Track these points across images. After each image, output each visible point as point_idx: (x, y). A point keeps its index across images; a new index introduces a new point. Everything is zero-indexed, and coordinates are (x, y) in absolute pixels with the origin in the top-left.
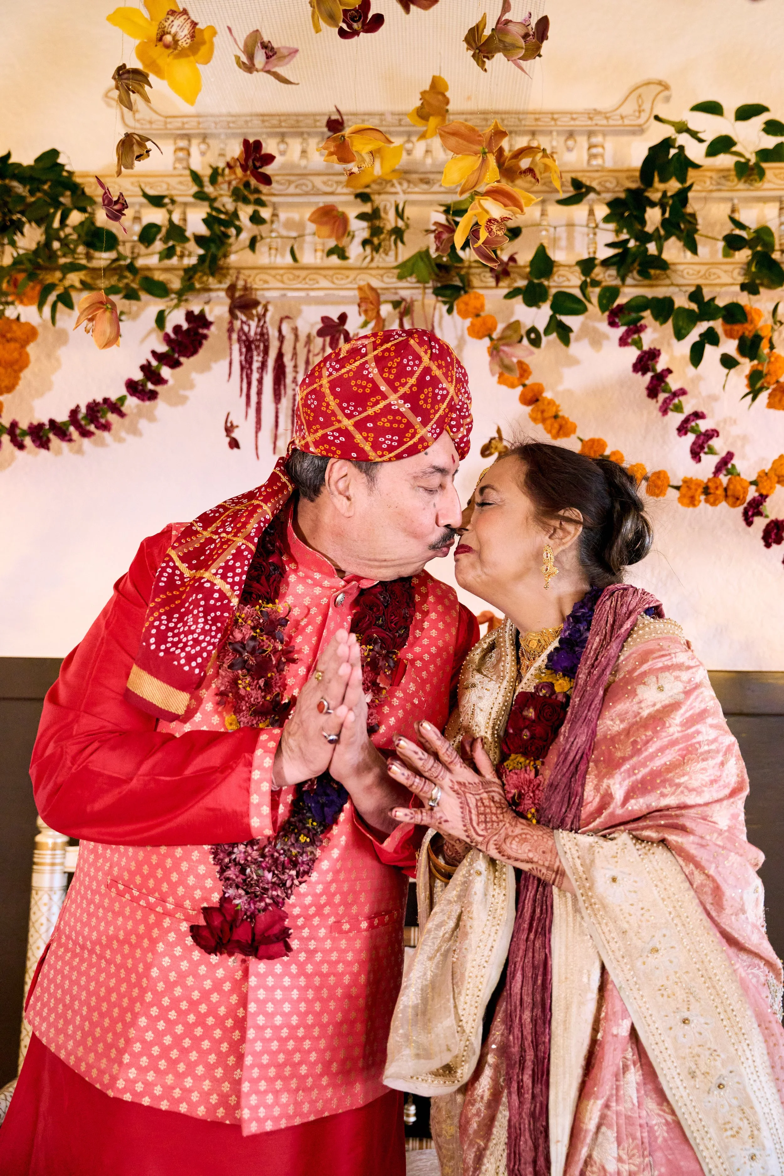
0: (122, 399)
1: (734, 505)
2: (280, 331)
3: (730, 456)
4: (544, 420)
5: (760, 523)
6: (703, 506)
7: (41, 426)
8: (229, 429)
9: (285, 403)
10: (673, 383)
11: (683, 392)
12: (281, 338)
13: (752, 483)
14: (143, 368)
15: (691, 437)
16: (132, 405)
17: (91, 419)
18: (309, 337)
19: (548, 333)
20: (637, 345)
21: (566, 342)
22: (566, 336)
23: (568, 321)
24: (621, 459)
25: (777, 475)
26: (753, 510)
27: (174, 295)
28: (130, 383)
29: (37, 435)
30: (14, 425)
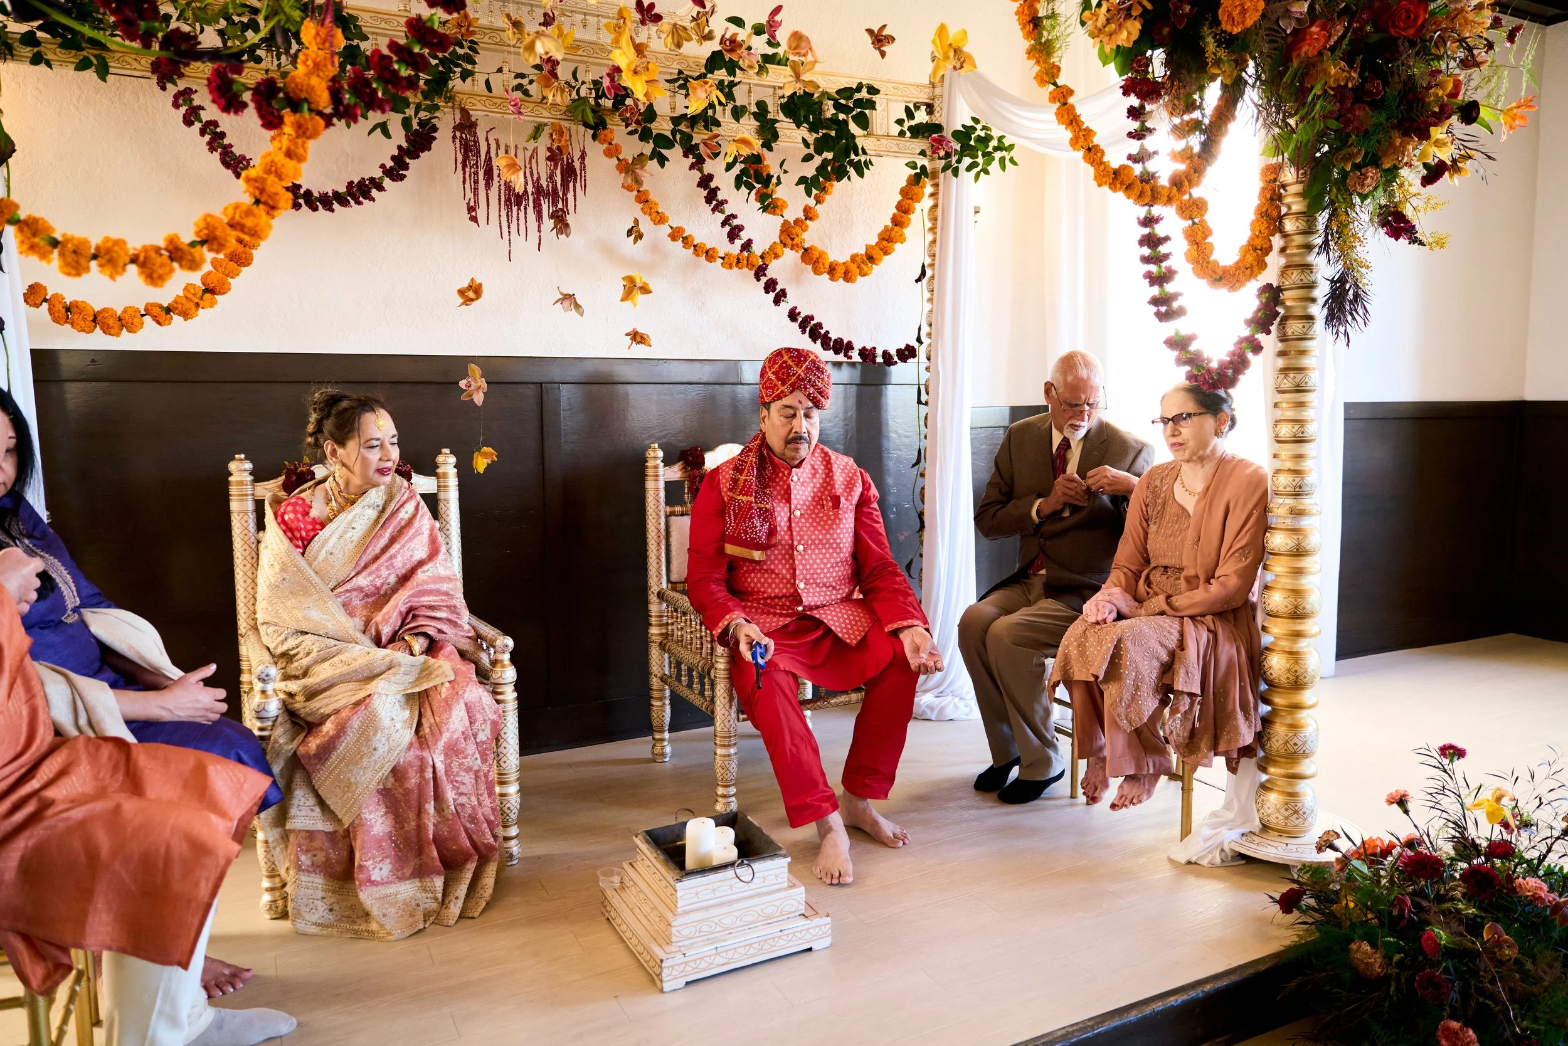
0: (381, 178)
1: (750, 269)
2: (487, 140)
3: (749, 241)
4: (650, 215)
5: (764, 280)
6: (735, 269)
7: (327, 195)
8: (469, 209)
10: (720, 196)
11: (726, 202)
12: (489, 145)
13: (760, 257)
14: (393, 158)
15: (728, 228)
16: (387, 182)
17: (361, 191)
18: (507, 147)
19: (651, 158)
20: (701, 170)
21: (662, 165)
22: (662, 160)
23: (664, 152)
24: (693, 240)
25: (773, 253)
26: (760, 272)
27: (413, 106)
28: (384, 166)
29: (326, 201)
30: (308, 192)
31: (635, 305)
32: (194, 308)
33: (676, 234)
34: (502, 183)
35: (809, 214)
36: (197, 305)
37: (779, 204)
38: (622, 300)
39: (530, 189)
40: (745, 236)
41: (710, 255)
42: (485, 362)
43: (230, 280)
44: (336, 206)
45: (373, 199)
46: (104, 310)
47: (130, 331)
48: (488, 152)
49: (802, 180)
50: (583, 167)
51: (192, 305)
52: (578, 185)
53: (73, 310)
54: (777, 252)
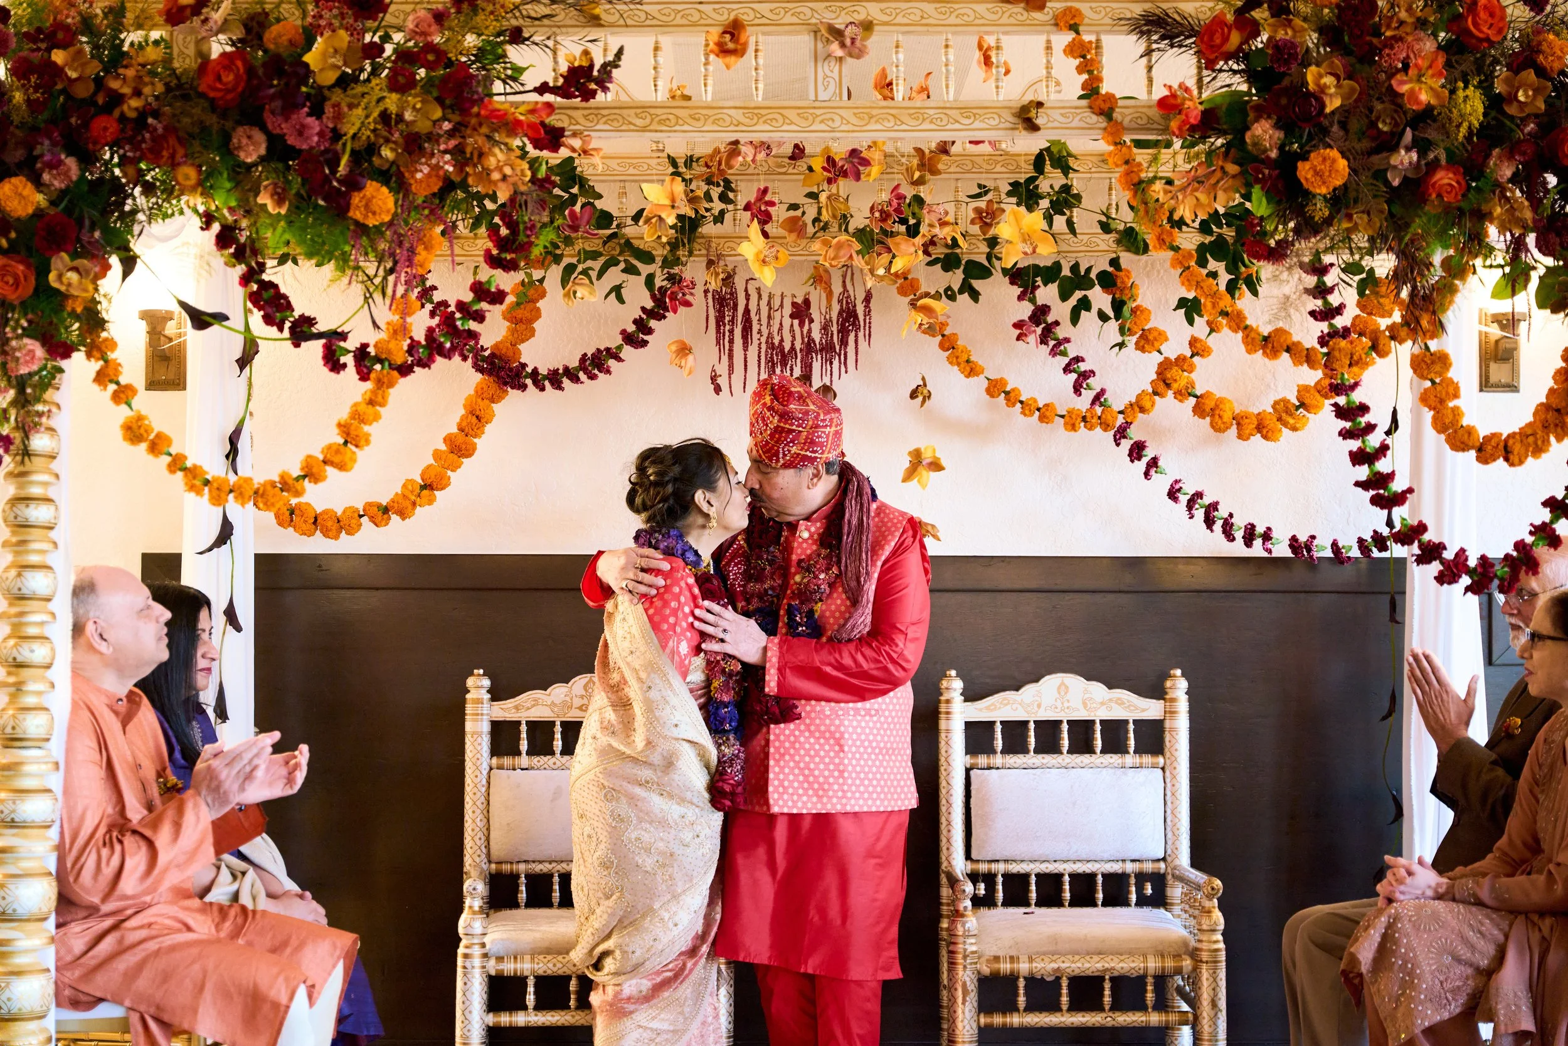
0: (620, 348)
1: (1105, 430)
2: (746, 290)
3: (1103, 392)
4: (958, 364)
5: (1126, 445)
6: (1082, 429)
7: (556, 372)
8: (713, 378)
9: (753, 351)
10: (1060, 332)
11: (1067, 340)
12: (748, 296)
13: (1120, 412)
14: (635, 322)
15: (1073, 376)
16: (628, 352)
17: (595, 364)
18: (770, 296)
19: (961, 292)
20: (1033, 301)
21: (976, 300)
22: (975, 295)
23: (977, 284)
24: (1019, 394)
25: (1139, 406)
26: (1121, 434)
27: (659, 260)
28: (623, 332)
29: (555, 379)
30: (535, 371)
31: (924, 486)
32: (410, 507)
33: (995, 388)
34: (763, 340)
35: (1198, 348)
36: (414, 504)
37: (1151, 337)
38: (904, 481)
39: (798, 346)
40: (1095, 383)
41: (1045, 413)
43: (449, 473)
44: (566, 382)
45: (608, 372)
46: (326, 512)
47: (349, 533)
48: (747, 305)
49: (1182, 304)
50: (868, 312)
51: (408, 504)
52: (861, 334)
53: (297, 512)
54: (1147, 404)
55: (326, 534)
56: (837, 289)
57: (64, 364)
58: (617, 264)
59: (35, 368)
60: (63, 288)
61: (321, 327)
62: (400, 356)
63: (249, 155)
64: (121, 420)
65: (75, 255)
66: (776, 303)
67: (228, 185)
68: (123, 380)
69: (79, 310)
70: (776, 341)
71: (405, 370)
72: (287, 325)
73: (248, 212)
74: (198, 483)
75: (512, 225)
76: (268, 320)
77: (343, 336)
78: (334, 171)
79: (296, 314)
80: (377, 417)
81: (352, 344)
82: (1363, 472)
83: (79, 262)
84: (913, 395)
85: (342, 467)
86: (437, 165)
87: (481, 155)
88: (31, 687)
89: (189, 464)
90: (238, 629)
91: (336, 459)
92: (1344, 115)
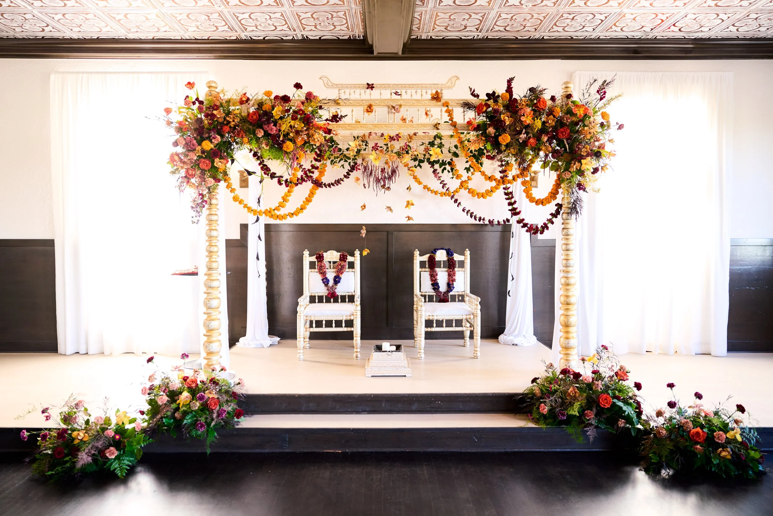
0: (343, 178)
1: (449, 196)
2: (371, 165)
3: (449, 188)
4: (417, 182)
5: (453, 200)
6: (444, 196)
7: (329, 184)
8: (364, 185)
9: (372, 179)
10: (439, 175)
11: (441, 177)
13: (452, 192)
14: (347, 173)
15: (442, 185)
16: (345, 179)
17: (338, 182)
18: (376, 167)
19: (418, 166)
20: (433, 168)
22: (421, 167)
23: (421, 164)
24: (430, 188)
25: (456, 191)
26: (452, 197)
27: (352, 159)
28: (344, 175)
29: (329, 185)
30: (325, 184)
31: (409, 209)
33: (425, 187)
34: (375, 176)
35: (469, 178)
36: (299, 213)
37: (459, 176)
38: (406, 207)
39: (382, 178)
40: (447, 186)
41: (436, 193)
42: (367, 225)
43: (306, 206)
44: (332, 186)
45: (341, 184)
47: (284, 219)
48: (371, 168)
49: (466, 168)
50: (398, 170)
51: (297, 213)
52: (396, 175)
54: (458, 191)
55: (280, 219)
56: (391, 165)
57: (219, 184)
58: (342, 160)
59: (212, 185)
60: (218, 167)
61: (277, 175)
62: (296, 182)
63: (259, 135)
64: (233, 196)
65: (220, 159)
66: (377, 168)
67: (255, 142)
68: (233, 187)
69: (222, 171)
70: (377, 177)
71: (297, 185)
72: (270, 174)
73: (260, 149)
74: (250, 210)
75: (320, 151)
76: (265, 173)
77: (282, 177)
78: (279, 139)
79: (271, 172)
80: (290, 195)
81: (284, 179)
82: (510, 207)
83: (221, 160)
84: (407, 189)
85: (283, 207)
86: (303, 138)
87: (313, 135)
88: (214, 257)
89: (248, 206)
90: (261, 240)
91: (282, 205)
92: (510, 126)
